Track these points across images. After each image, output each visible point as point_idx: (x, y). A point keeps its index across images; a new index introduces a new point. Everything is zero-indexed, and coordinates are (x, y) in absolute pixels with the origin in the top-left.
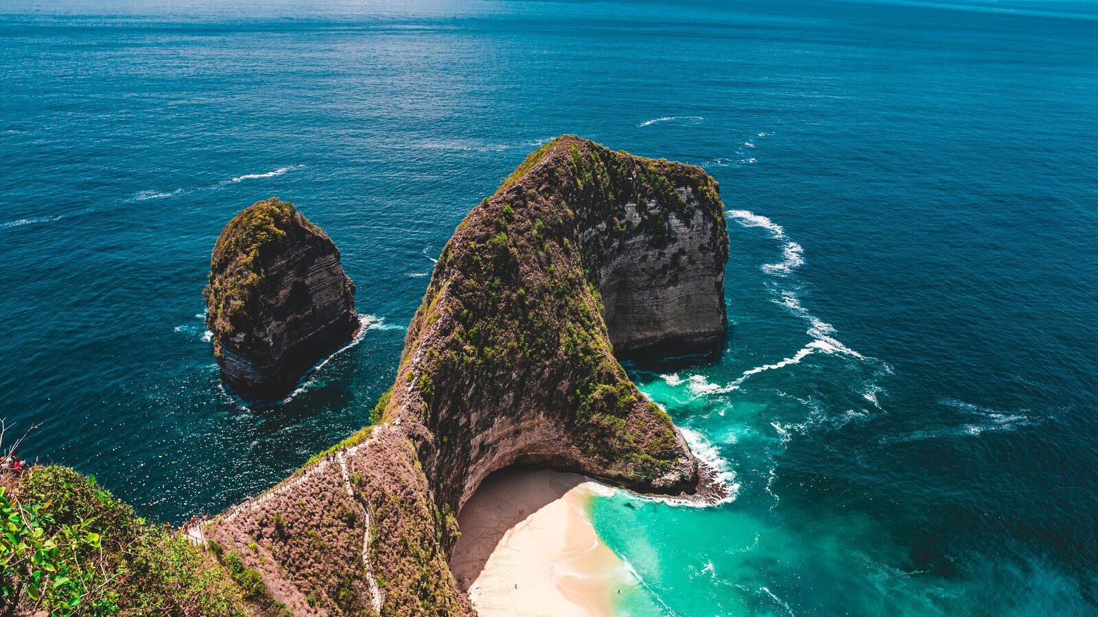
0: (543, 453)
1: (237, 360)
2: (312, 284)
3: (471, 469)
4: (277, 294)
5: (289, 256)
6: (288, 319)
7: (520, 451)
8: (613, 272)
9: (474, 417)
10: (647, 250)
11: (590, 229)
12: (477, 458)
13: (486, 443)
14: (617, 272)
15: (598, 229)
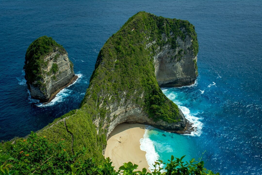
0: (135, 118)
1: (35, 90)
2: (59, 64)
3: (111, 124)
4: (47, 68)
5: (51, 55)
6: (51, 76)
7: (128, 117)
8: (158, 58)
9: (111, 107)
10: (170, 50)
11: (150, 43)
12: (113, 120)
13: (116, 115)
14: (159, 58)
15: (152, 44)
